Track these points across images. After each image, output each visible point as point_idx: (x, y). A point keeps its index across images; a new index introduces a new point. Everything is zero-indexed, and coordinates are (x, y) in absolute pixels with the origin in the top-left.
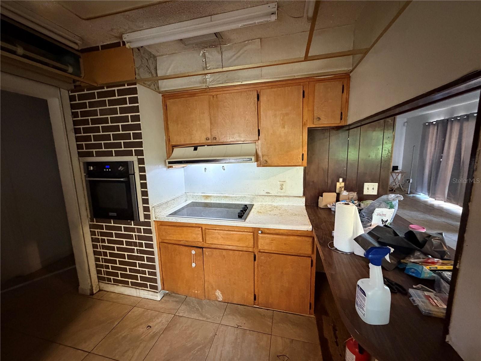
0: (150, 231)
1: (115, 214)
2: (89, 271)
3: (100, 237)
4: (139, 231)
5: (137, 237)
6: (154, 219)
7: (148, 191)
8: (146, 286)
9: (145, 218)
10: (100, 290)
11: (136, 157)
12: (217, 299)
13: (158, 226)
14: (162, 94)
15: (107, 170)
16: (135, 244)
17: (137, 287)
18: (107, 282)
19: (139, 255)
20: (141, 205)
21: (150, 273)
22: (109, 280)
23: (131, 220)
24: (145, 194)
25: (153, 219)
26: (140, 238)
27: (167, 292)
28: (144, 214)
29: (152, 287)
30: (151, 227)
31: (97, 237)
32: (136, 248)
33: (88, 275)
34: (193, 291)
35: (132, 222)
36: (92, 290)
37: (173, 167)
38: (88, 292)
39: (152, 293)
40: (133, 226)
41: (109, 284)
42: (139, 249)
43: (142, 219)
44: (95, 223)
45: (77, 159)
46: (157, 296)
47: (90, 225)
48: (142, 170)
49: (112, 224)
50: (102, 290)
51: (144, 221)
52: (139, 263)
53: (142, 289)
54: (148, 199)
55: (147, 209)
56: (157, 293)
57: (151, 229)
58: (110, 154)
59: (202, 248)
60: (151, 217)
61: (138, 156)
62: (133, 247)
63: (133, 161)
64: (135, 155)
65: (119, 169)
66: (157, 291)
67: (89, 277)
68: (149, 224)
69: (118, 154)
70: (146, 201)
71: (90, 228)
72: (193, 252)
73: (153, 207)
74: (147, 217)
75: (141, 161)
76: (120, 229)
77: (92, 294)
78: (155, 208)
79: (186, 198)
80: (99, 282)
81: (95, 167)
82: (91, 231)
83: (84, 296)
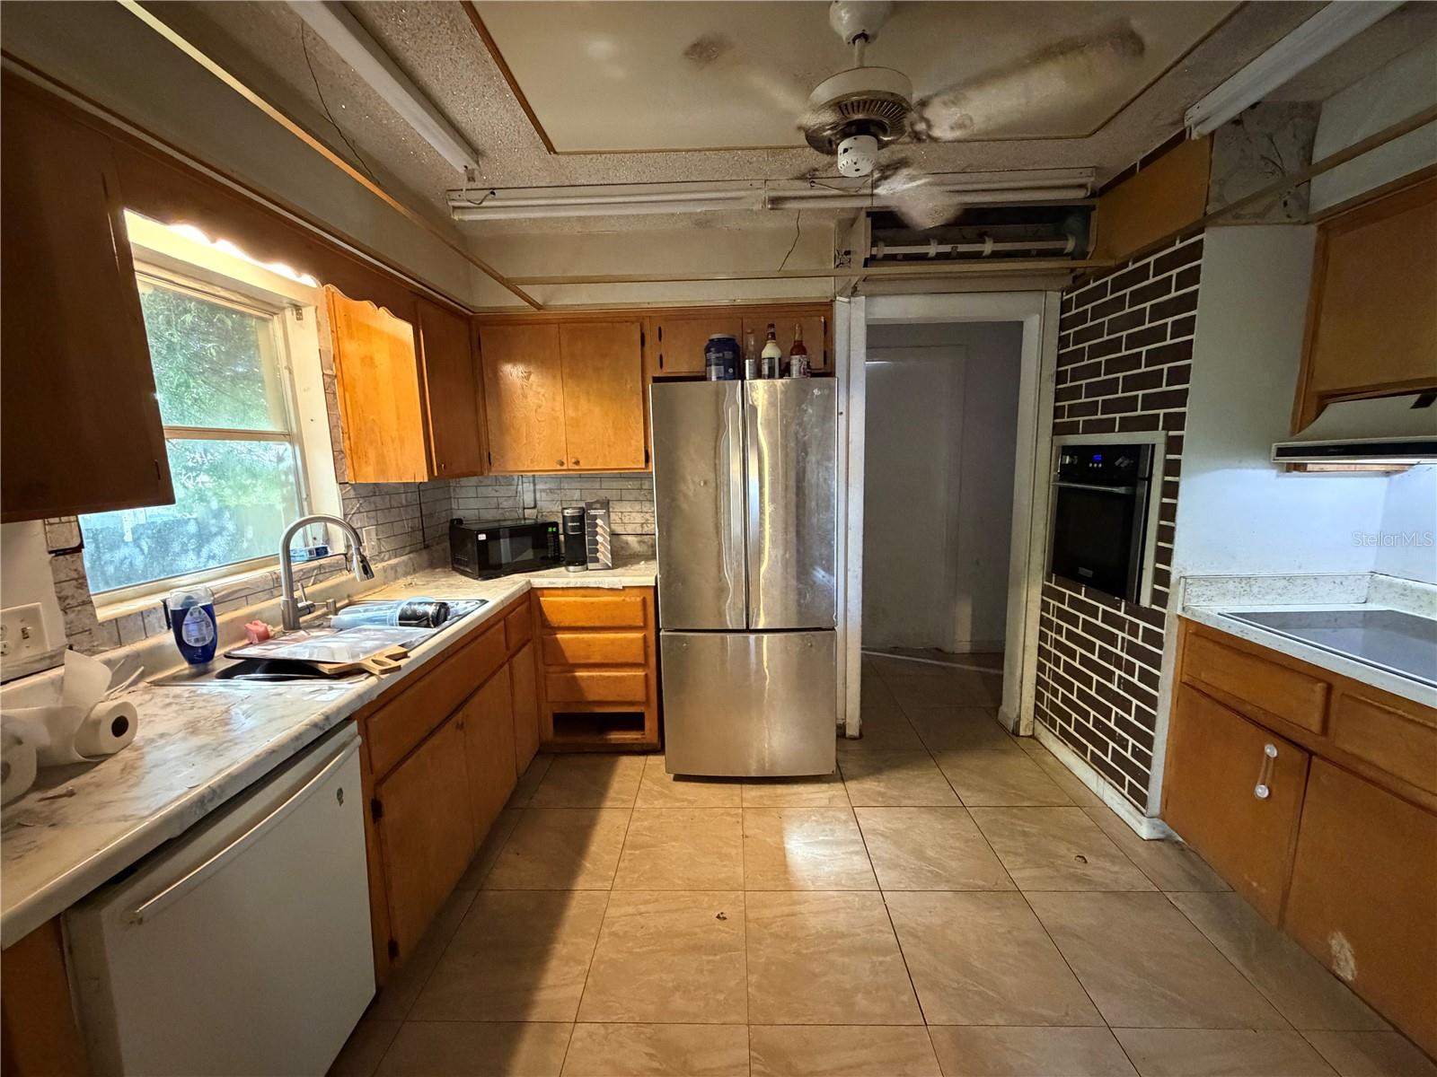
0: (1157, 640)
1: (1089, 573)
2: (1022, 682)
3: (1054, 619)
4: (1133, 630)
5: (1126, 644)
6: (1179, 612)
7: (1178, 528)
8: (1121, 781)
9: (1154, 601)
10: (1032, 737)
11: (1164, 432)
12: (1332, 964)
13: (1186, 635)
14: (1320, 223)
15: (1095, 465)
16: (1118, 662)
17: (1102, 773)
18: (1048, 726)
19: (1122, 693)
20: (1149, 564)
21: (1136, 753)
22: (1053, 723)
23: (1122, 598)
24: (1167, 534)
25: (1174, 609)
26: (1133, 649)
27: (1181, 839)
28: (1154, 590)
29: (1134, 792)
30: (1163, 628)
31: (1050, 617)
32: (1118, 672)
33: (1017, 688)
34: (1246, 877)
35: (1123, 604)
36: (1017, 724)
37: (1310, 467)
38: (1011, 726)
39: (1131, 808)
40: (1122, 614)
41: (1051, 731)
42: (1124, 678)
43: (1145, 601)
44: (1053, 585)
45: (1048, 439)
46: (1141, 824)
47: (1045, 587)
48: (1173, 468)
49: (1082, 597)
50: (1037, 740)
51: (1148, 607)
52: (1117, 713)
53: (1110, 784)
54: (1171, 551)
55: (1162, 577)
56: (1143, 814)
57: (1162, 635)
58: (1107, 427)
59: (1311, 754)
60: (1170, 603)
61: (1169, 430)
62: (1112, 668)
63: (1153, 446)
64: (1163, 429)
65: (1117, 463)
66: (1144, 811)
67: (1018, 695)
68: (1158, 619)
69: (1127, 425)
70: (1165, 556)
71: (1043, 594)
72: (1271, 751)
73: (1184, 577)
74: (1161, 598)
75: (1175, 445)
76: (1093, 612)
77: (1016, 733)
78: (1188, 581)
79: (1368, 592)
80: (1035, 717)
81: (1076, 457)
82: (1042, 600)
83: (1003, 727)
